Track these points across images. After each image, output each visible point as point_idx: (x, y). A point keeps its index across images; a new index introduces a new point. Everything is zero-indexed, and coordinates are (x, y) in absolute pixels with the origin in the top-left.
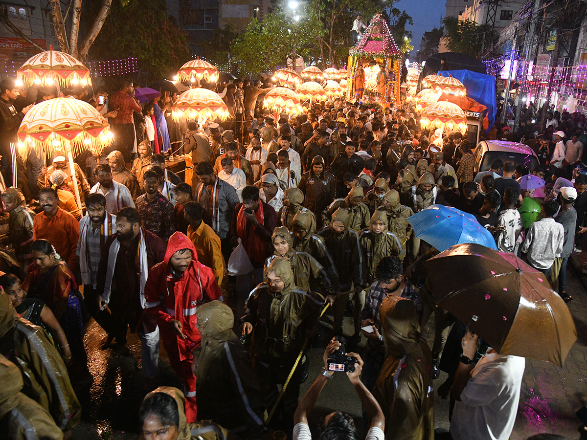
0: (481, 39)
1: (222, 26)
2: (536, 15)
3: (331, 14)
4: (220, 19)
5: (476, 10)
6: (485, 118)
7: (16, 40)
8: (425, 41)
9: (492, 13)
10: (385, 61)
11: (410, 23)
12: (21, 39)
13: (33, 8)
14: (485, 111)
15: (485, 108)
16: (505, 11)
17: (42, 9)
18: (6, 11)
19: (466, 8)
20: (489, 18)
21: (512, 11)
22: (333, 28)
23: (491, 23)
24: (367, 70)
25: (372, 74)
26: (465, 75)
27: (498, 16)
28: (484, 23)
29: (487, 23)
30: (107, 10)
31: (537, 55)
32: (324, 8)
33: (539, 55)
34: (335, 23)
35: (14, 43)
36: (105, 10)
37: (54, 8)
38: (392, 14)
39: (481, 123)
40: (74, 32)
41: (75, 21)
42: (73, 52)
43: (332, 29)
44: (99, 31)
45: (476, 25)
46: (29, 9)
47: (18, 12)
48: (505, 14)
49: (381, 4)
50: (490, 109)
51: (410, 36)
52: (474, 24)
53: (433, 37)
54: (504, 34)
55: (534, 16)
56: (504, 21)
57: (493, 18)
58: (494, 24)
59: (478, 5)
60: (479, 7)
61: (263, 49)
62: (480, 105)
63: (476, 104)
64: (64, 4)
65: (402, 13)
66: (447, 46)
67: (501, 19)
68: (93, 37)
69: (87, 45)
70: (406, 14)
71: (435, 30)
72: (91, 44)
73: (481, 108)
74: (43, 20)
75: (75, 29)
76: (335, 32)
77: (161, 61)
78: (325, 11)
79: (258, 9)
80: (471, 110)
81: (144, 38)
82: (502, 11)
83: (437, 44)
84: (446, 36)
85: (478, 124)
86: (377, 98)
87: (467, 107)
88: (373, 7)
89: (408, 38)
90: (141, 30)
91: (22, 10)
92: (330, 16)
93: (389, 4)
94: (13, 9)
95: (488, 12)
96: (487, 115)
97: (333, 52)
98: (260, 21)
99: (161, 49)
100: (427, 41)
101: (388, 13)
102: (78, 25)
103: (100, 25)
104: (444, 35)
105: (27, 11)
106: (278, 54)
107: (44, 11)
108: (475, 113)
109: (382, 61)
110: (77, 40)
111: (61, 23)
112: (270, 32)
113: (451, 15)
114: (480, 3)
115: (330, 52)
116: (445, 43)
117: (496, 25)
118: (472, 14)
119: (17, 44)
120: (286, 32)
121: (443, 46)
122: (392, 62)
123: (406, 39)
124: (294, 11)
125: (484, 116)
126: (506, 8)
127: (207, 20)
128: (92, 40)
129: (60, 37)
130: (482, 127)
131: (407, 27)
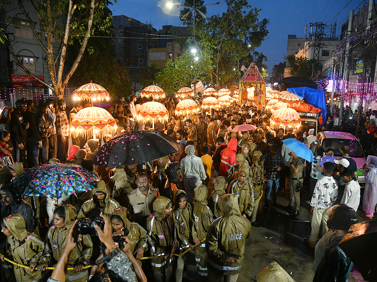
0: (311, 68)
1: (150, 64)
2: (348, 52)
3: (217, 56)
4: (148, 61)
5: (306, 51)
6: (320, 117)
7: (27, 76)
8: (274, 71)
9: (317, 52)
10: (257, 85)
11: (265, 60)
12: (29, 76)
13: (38, 58)
14: (320, 113)
15: (320, 111)
16: (325, 51)
17: (43, 58)
18: (22, 60)
19: (300, 50)
20: (315, 55)
21: (329, 51)
22: (219, 64)
23: (316, 58)
24: (248, 90)
25: (251, 92)
26: (305, 90)
27: (321, 54)
28: (312, 58)
29: (314, 58)
30: (81, 57)
31: (349, 76)
32: (212, 53)
33: (350, 76)
34: (219, 61)
35: (25, 78)
36: (79, 57)
37: (49, 56)
38: (254, 55)
39: (318, 120)
40: (60, 70)
41: (61, 63)
42: (59, 82)
43: (217, 65)
44: (75, 69)
45: (307, 59)
46: (36, 58)
47: (29, 61)
48: (325, 53)
49: (247, 49)
50: (323, 111)
51: (265, 68)
52: (306, 59)
53: (280, 68)
54: (326, 64)
55: (347, 53)
56: (324, 57)
57: (318, 55)
58: (318, 59)
59: (307, 47)
60: (308, 49)
61: (176, 78)
62: (316, 109)
63: (314, 108)
64: (55, 54)
65: (260, 54)
66: (290, 73)
67: (322, 56)
68: (71, 73)
69: (68, 78)
70: (263, 54)
71: (281, 64)
72: (70, 77)
73: (317, 110)
74: (43, 65)
75: (61, 68)
76: (219, 67)
77: (112, 87)
78: (213, 54)
79: (171, 55)
80: (310, 112)
81: (102, 74)
82: (323, 51)
83: (283, 72)
84: (288, 67)
85: (316, 121)
86: (254, 103)
87: (308, 111)
88: (243, 51)
89: (264, 69)
90: (101, 68)
91: (31, 60)
92: (216, 57)
93: (252, 49)
94: (26, 59)
95: (314, 51)
96: (321, 115)
97: (218, 79)
98: (173, 61)
99: (113, 79)
100: (276, 71)
101: (252, 54)
102: (63, 66)
103: (76, 65)
104: (287, 66)
105: (34, 60)
106: (185, 81)
107: (44, 60)
108: (314, 114)
109: (255, 85)
110: (62, 75)
111: (53, 65)
112: (179, 67)
113: (290, 54)
114: (309, 46)
115: (217, 79)
116: (288, 71)
117: (320, 59)
118: (303, 53)
119: (27, 79)
120: (190, 67)
121: (287, 73)
122: (261, 86)
123: (263, 69)
124: (194, 55)
125: (319, 116)
126: (325, 49)
127: (140, 62)
128: (71, 75)
129: (51, 73)
130: (319, 123)
131: (264, 62)
